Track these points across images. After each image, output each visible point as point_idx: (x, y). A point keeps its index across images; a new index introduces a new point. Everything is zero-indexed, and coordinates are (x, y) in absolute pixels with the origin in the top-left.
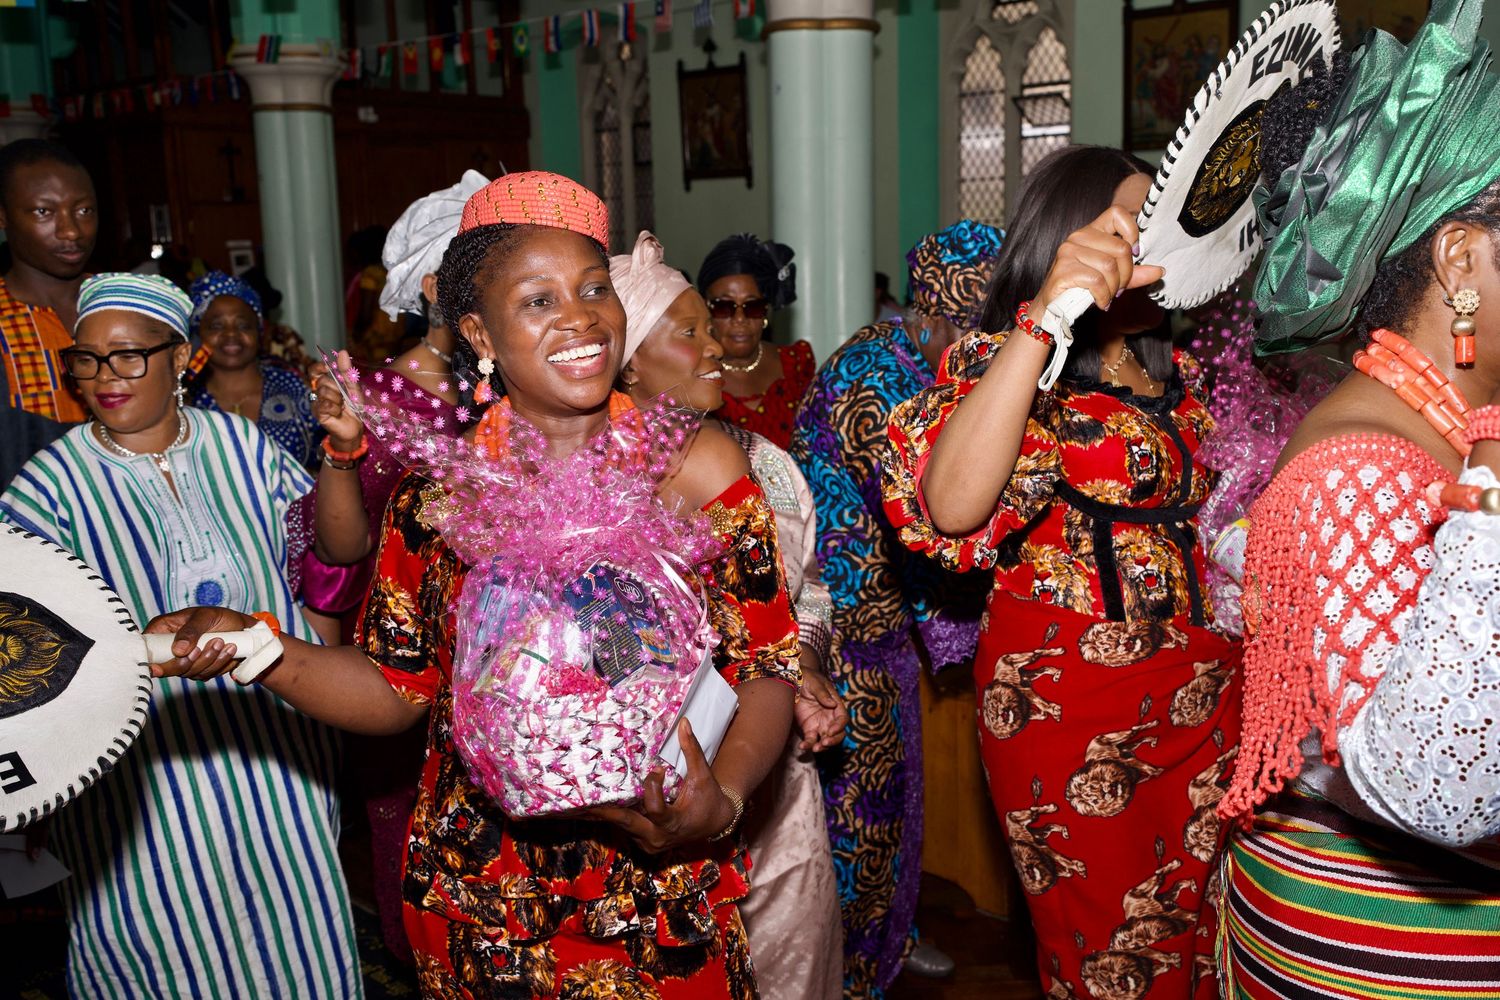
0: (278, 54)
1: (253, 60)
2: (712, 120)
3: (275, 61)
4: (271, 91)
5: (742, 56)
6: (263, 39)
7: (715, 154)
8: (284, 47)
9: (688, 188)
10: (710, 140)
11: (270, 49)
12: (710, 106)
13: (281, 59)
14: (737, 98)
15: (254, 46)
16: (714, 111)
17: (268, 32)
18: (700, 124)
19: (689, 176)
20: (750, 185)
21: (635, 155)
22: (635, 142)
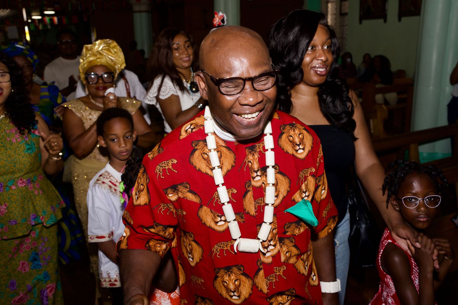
7: (373, 9)
9: (360, 22)
10: (371, 4)
19: (362, 18)
20: (385, 21)
21: (340, 11)
22: (341, 6)
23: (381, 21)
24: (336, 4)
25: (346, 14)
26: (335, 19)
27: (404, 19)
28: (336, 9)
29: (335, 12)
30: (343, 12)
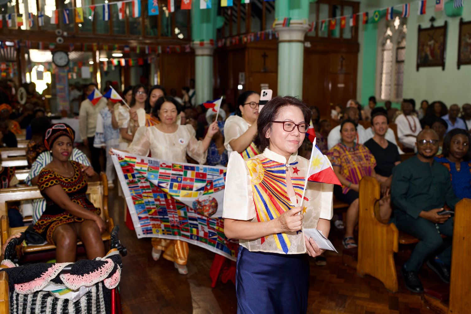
0: (289, 24)
1: (281, 26)
2: (430, 46)
3: (288, 26)
4: (284, 36)
5: (446, 23)
6: (285, 19)
7: (430, 58)
8: (292, 21)
9: (418, 70)
10: (429, 53)
11: (287, 22)
12: (430, 40)
13: (291, 25)
14: (442, 38)
15: (281, 21)
16: (432, 43)
17: (287, 17)
18: (425, 47)
19: (419, 66)
20: (443, 69)
21: (397, 58)
22: (397, 54)
23: (439, 69)
24: (392, 52)
25: (403, 61)
26: (391, 66)
27: (463, 67)
28: (392, 57)
29: (391, 59)
30: (399, 59)
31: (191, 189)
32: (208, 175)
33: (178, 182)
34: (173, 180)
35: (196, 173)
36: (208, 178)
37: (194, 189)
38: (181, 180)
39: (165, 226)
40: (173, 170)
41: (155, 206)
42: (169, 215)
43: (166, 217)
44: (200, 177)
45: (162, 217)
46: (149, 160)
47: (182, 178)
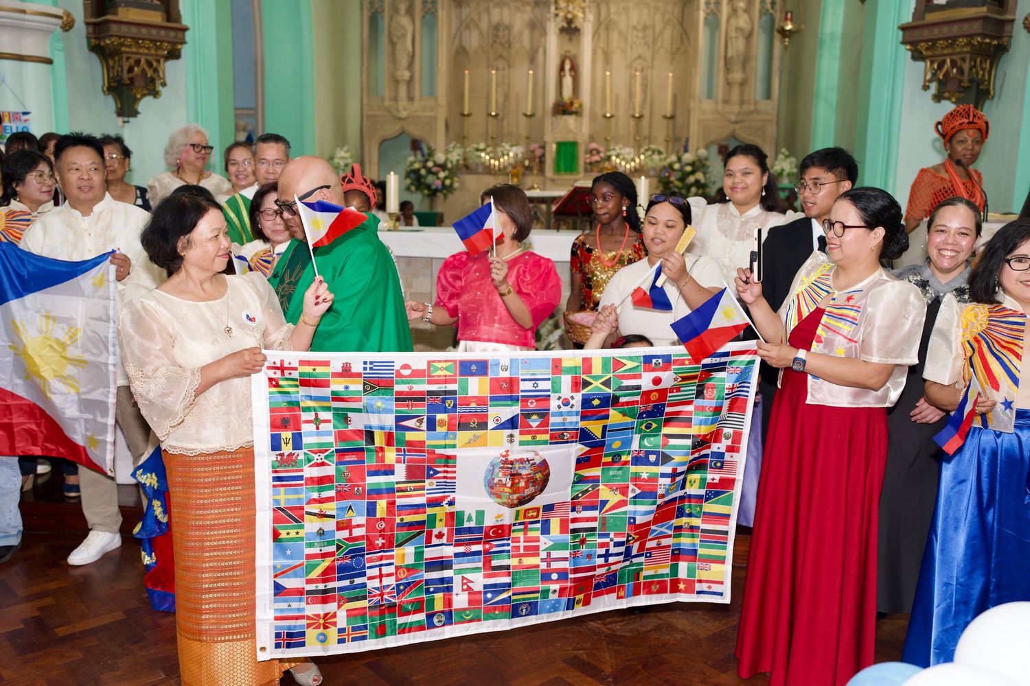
31: (483, 425)
32: (524, 380)
33: (445, 411)
34: (433, 409)
35: (491, 379)
36: (522, 391)
37: (491, 425)
38: (455, 406)
39: (351, 614)
40: (430, 382)
41: (333, 548)
42: (369, 573)
43: (358, 581)
44: (503, 392)
45: (346, 583)
46: (365, 363)
47: (455, 399)
